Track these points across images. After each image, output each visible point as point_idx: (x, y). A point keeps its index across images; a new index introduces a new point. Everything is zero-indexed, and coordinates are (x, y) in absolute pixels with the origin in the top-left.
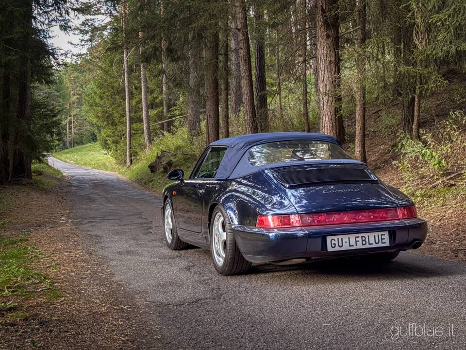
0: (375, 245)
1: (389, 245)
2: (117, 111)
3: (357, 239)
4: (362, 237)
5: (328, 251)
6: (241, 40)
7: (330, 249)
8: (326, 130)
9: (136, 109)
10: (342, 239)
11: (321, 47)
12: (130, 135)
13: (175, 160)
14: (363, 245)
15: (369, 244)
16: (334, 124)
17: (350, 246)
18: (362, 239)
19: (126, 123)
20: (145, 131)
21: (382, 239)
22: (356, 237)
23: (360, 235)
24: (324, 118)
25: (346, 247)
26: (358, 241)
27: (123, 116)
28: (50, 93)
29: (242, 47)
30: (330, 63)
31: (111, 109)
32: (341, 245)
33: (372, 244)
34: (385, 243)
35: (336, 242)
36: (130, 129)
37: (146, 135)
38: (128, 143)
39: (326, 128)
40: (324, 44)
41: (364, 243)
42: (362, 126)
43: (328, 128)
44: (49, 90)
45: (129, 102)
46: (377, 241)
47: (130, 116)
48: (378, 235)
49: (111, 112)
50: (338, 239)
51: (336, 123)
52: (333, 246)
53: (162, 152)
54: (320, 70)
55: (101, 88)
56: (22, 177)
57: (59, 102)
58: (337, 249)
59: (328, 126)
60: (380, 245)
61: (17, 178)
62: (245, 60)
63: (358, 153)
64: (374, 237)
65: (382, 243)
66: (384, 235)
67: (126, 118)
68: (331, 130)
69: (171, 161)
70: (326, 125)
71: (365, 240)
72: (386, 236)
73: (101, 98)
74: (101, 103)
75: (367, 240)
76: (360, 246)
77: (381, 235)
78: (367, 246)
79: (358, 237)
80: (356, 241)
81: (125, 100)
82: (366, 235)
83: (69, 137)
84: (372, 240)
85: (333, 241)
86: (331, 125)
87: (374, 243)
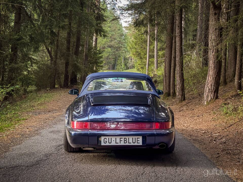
0: (132, 144)
1: (142, 145)
2: (143, 52)
3: (121, 139)
4: (124, 138)
5: (102, 145)
6: (177, 15)
7: (103, 144)
8: (211, 69)
9: (152, 51)
10: (111, 138)
11: (211, 20)
12: (149, 65)
13: (159, 80)
14: (124, 143)
15: (129, 143)
16: (216, 65)
17: (116, 143)
18: (124, 139)
19: (147, 58)
20: (155, 63)
21: (137, 141)
22: (120, 138)
23: (123, 137)
24: (210, 62)
25: (113, 143)
26: (122, 141)
27: (146, 54)
28: (120, 41)
29: (177, 19)
30: (216, 29)
31: (140, 51)
32: (110, 142)
33: (131, 143)
34: (139, 143)
35: (107, 140)
36: (149, 61)
37: (155, 65)
38: (147, 69)
39: (211, 67)
40: (213, 19)
41: (125, 142)
42: (239, 67)
43: (212, 67)
44: (119, 39)
45: (149, 47)
46: (134, 142)
47: (149, 54)
48: (135, 138)
49: (140, 52)
50: (109, 138)
51: (217, 65)
52: (105, 142)
53: (154, 75)
54: (210, 34)
55: (136, 39)
56: (75, 84)
57: (125, 46)
58: (107, 144)
59: (212, 66)
60: (136, 144)
61: (72, 85)
62: (179, 27)
63: (236, 83)
64: (132, 139)
65: (137, 143)
66: (139, 138)
67: (147, 56)
68: (214, 69)
69: (157, 80)
70: (211, 66)
71: (126, 140)
72: (140, 139)
73: (136, 44)
74: (136, 47)
75: (127, 140)
76: (122, 143)
77: (137, 138)
78: (127, 144)
79: (122, 138)
80: (120, 141)
81: (147, 46)
82: (127, 137)
83: (131, 64)
84: (131, 141)
85: (105, 139)
86: (214, 66)
87: (132, 143)
